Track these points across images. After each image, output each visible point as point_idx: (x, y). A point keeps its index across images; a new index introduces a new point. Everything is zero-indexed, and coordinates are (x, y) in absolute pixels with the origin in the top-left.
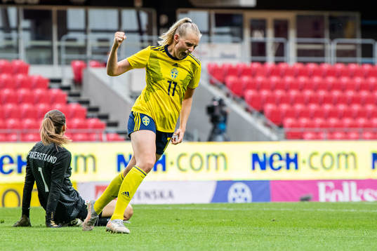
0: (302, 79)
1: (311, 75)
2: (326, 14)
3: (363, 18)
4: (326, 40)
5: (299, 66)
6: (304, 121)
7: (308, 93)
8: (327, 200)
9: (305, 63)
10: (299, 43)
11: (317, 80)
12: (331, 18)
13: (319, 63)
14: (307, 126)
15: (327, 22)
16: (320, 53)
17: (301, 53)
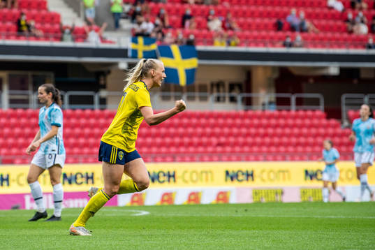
0: (13, 121)
1: (19, 117)
2: (30, 74)
3: (56, 76)
4: (30, 92)
5: (10, 111)
6: (14, 151)
7: (17, 131)
8: (31, 208)
9: (15, 109)
10: (10, 94)
11: (23, 121)
12: (33, 76)
13: (25, 109)
14: (17, 154)
15: (30, 80)
16: (26, 102)
17: (12, 101)
